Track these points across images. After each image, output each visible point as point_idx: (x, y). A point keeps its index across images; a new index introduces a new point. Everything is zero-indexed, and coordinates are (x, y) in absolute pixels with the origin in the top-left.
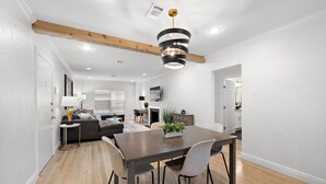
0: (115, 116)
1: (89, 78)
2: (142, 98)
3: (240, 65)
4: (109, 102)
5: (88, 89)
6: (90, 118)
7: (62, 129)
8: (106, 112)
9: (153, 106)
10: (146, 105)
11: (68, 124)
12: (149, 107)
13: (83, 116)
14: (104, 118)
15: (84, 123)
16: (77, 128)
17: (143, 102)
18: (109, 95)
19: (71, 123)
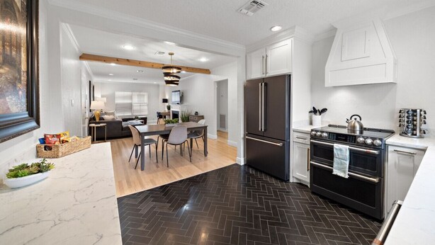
0: (137, 118)
1: (110, 80)
2: (165, 101)
3: (227, 80)
4: (131, 104)
5: (107, 92)
6: (114, 119)
7: (90, 128)
8: (128, 114)
9: (175, 108)
10: (169, 108)
11: (96, 123)
12: (171, 109)
13: (107, 117)
14: (125, 120)
15: (109, 123)
16: (104, 126)
17: (167, 104)
18: (131, 98)
19: (99, 123)
